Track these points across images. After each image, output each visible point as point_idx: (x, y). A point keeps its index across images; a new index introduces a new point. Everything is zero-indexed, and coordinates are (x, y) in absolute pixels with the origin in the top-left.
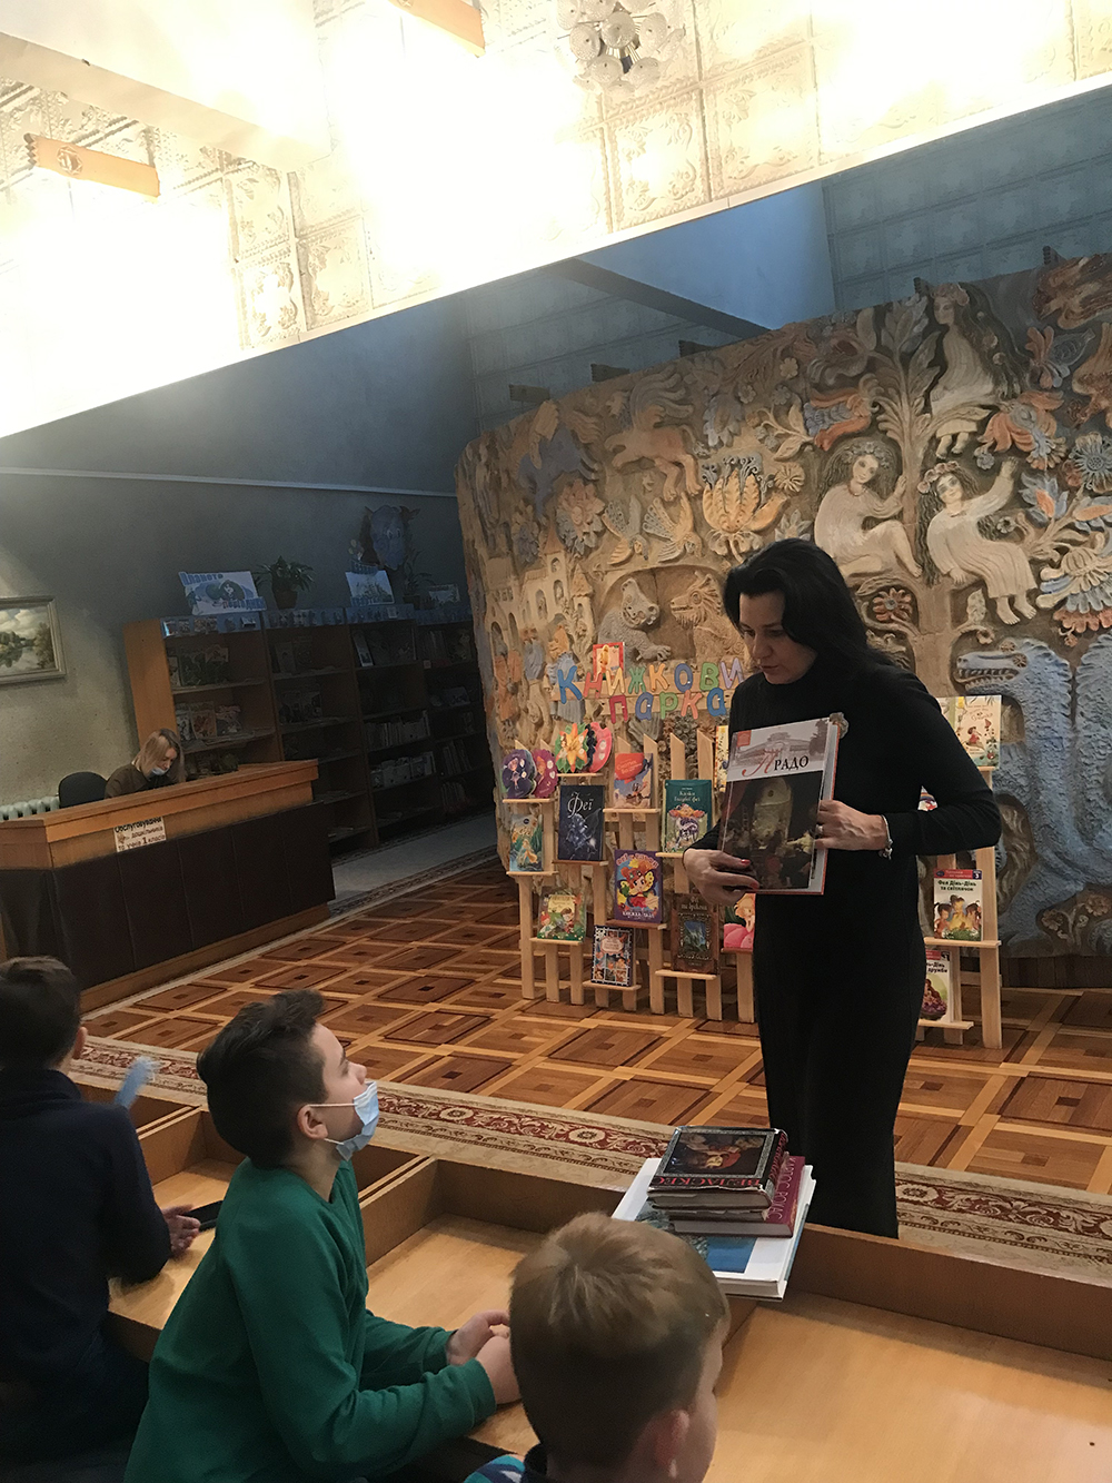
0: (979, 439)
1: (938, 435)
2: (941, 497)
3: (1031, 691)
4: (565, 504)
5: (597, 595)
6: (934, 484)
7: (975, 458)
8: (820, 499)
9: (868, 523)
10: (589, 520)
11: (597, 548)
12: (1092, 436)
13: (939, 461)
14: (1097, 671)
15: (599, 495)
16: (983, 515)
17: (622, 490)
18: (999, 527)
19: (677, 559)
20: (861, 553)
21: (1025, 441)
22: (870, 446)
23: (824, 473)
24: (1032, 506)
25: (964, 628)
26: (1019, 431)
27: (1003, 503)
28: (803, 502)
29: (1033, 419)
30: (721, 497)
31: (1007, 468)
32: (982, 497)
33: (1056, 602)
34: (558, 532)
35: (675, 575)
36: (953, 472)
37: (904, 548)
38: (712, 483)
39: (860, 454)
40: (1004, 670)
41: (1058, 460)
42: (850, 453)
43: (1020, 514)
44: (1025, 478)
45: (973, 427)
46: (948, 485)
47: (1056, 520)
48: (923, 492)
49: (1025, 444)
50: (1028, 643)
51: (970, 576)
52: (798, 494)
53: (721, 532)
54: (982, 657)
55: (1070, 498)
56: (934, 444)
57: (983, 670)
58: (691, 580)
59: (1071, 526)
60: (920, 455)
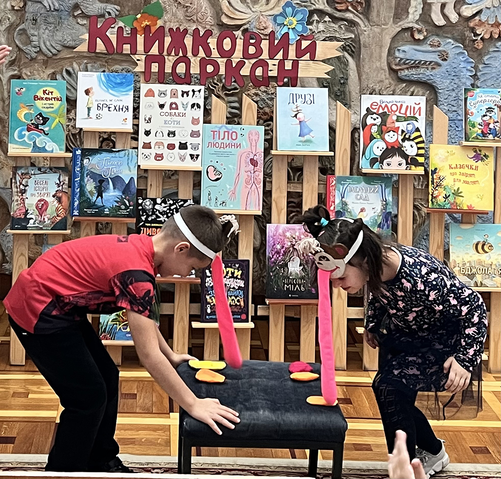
3: (448, 81)
14: (494, 70)
25: (405, 24)
33: (474, 12)
40: (431, 62)
50: (450, 42)
54: (416, 50)
57: (416, 61)
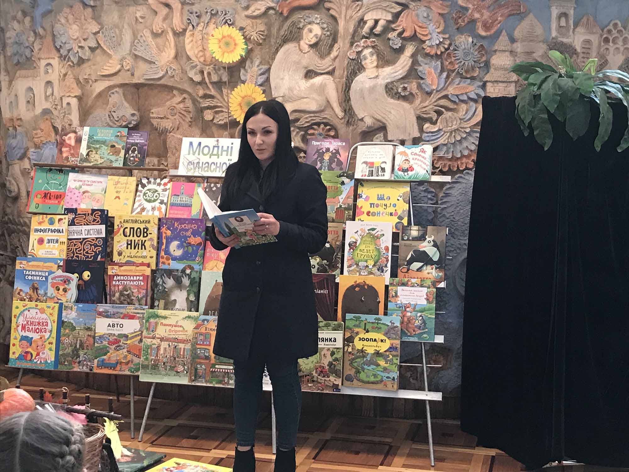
0: (393, 26)
1: (365, 19)
2: (363, 63)
4: (63, 21)
5: (84, 99)
6: (359, 53)
7: (389, 39)
8: (277, 51)
9: (310, 74)
10: (85, 37)
11: (88, 60)
12: (467, 37)
13: (364, 37)
15: (96, 18)
16: (389, 80)
17: (116, 17)
18: (400, 90)
19: (160, 79)
20: (303, 95)
21: (423, 33)
22: (317, 18)
23: (282, 33)
24: (422, 79)
26: (420, 24)
27: (404, 74)
28: (263, 51)
29: (430, 18)
30: (200, 37)
31: (410, 50)
32: (391, 67)
34: (54, 42)
35: (156, 91)
36: (373, 47)
37: (333, 95)
38: (195, 25)
39: (310, 23)
41: (443, 50)
42: (302, 20)
43: (414, 83)
44: (420, 58)
45: (389, 17)
46: (368, 56)
47: (437, 91)
48: (351, 57)
49: (423, 35)
51: (376, 122)
52: (260, 44)
53: (198, 63)
55: (448, 77)
56: (362, 24)
58: (169, 97)
59: (446, 97)
60: (351, 30)
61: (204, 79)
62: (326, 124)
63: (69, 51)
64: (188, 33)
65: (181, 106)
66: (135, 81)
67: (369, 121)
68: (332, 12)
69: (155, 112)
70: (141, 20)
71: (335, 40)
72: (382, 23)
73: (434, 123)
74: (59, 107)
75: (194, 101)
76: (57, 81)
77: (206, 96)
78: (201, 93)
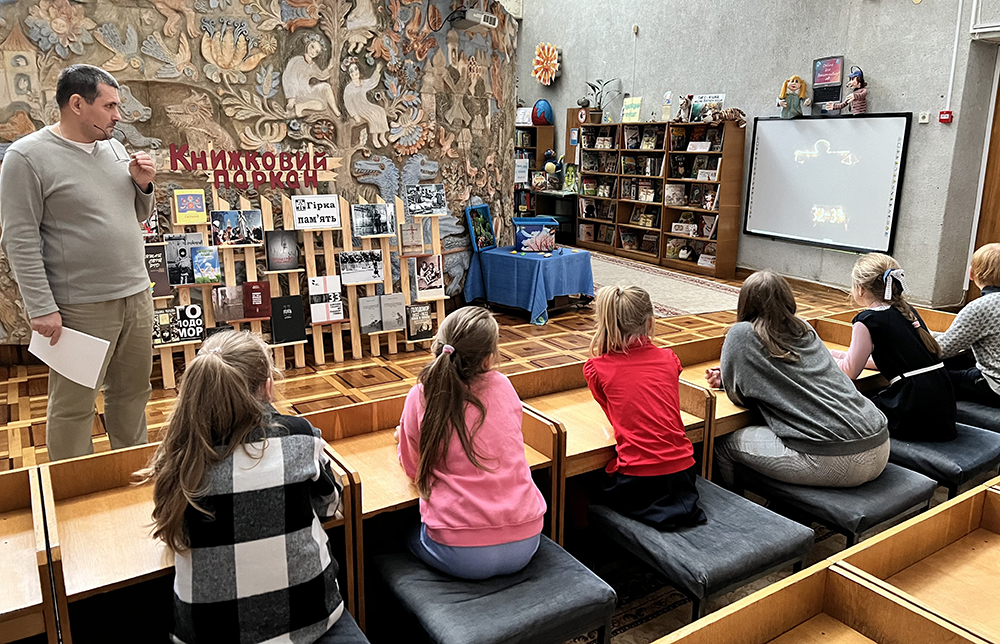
1: (350, 41)
2: (351, 75)
7: (366, 58)
8: (287, 61)
9: (313, 82)
10: (77, 33)
12: (410, 60)
13: (350, 55)
15: (90, 15)
16: (368, 89)
19: (177, 78)
22: (317, 37)
23: (290, 47)
24: (388, 89)
25: (358, 147)
26: (385, 49)
27: (377, 85)
28: (276, 60)
29: (390, 44)
30: (218, 44)
31: (379, 66)
32: (368, 79)
33: (396, 139)
34: (28, 34)
35: (169, 89)
36: (356, 63)
37: (332, 99)
38: (211, 32)
39: (312, 40)
40: (376, 171)
41: (398, 69)
42: (306, 38)
43: (383, 92)
44: (386, 74)
45: (365, 42)
46: (354, 69)
47: (397, 99)
48: (342, 70)
49: (386, 56)
50: (384, 158)
51: (363, 120)
52: (273, 54)
53: (216, 66)
54: (366, 163)
55: (402, 88)
57: (367, 170)
58: (185, 95)
59: (401, 103)
60: (341, 49)
61: (222, 79)
62: (328, 121)
63: (54, 45)
64: (204, 40)
65: (202, 103)
66: (144, 79)
67: (358, 120)
68: (328, 34)
69: (172, 110)
70: (148, 23)
71: (330, 57)
72: (361, 46)
73: (396, 121)
74: (41, 101)
75: (213, 99)
76: (36, 75)
77: (225, 96)
78: (221, 92)
